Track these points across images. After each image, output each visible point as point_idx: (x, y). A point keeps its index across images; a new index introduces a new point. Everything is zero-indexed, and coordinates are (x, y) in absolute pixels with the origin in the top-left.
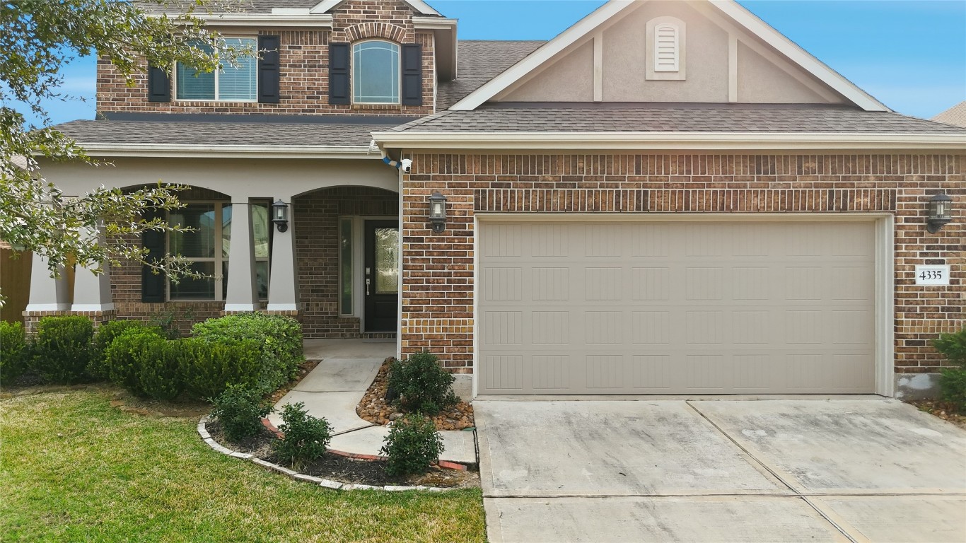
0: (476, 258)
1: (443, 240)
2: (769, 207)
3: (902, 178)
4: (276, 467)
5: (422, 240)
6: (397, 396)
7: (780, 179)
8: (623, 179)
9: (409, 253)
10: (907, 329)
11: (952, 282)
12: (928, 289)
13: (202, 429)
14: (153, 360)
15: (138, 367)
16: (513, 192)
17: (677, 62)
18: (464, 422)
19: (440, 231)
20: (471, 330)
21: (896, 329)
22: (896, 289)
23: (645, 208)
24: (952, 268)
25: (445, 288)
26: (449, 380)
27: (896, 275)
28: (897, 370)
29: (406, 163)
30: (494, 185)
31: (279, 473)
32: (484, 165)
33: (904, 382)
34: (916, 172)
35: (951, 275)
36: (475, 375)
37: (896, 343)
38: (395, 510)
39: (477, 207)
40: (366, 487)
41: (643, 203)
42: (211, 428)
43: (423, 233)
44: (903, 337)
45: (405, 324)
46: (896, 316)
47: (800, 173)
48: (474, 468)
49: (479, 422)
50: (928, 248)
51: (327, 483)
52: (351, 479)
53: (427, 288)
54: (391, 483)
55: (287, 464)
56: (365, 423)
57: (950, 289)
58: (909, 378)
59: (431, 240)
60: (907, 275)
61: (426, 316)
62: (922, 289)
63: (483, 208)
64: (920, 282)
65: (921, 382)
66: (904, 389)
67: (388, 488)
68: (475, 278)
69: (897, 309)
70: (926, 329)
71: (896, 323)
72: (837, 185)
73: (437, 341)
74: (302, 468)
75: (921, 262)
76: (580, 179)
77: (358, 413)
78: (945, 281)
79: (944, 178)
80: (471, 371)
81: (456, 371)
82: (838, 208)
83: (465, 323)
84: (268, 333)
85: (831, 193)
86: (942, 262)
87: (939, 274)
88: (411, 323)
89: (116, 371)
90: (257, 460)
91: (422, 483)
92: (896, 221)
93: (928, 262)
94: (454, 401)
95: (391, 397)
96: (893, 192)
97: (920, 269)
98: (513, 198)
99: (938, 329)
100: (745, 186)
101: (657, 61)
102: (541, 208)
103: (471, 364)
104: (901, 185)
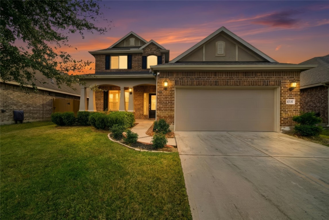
0: (175, 96)
1: (167, 92)
2: (248, 85)
3: (283, 77)
4: (124, 145)
5: (162, 92)
6: (155, 130)
7: (251, 78)
8: (211, 78)
9: (159, 96)
10: (284, 115)
11: (296, 103)
12: (289, 105)
13: (109, 136)
14: (99, 119)
15: (95, 121)
16: (184, 81)
17: (223, 52)
18: (172, 136)
19: (166, 90)
20: (174, 114)
21: (280, 115)
22: (281, 105)
23: (217, 85)
24: (296, 100)
25: (167, 104)
26: (168, 126)
27: (281, 102)
28: (281, 126)
29: (158, 73)
30: (180, 79)
31: (125, 146)
32: (177, 75)
33: (283, 128)
34: (286, 76)
35: (296, 102)
36: (175, 126)
37: (280, 119)
38: (155, 157)
39: (175, 84)
40: (147, 151)
41: (216, 84)
42: (111, 136)
43: (162, 91)
44: (283, 117)
45: (157, 113)
46: (280, 112)
47: (256, 76)
48: (176, 147)
49: (176, 136)
50: (289, 95)
51: (137, 149)
52: (143, 149)
53: (163, 104)
54: (153, 150)
55: (127, 144)
56: (148, 136)
57: (295, 105)
58: (284, 127)
59: (164, 92)
60: (284, 102)
61: (163, 111)
62: (287, 105)
63: (177, 84)
64: (287, 103)
65: (287, 129)
66: (282, 130)
67: (153, 151)
68: (175, 102)
69: (281, 110)
70: (289, 115)
71: (280, 114)
72: (266, 79)
73: (165, 117)
74: (131, 145)
75: (287, 98)
76: (201, 77)
77: (146, 133)
78: (294, 103)
79: (294, 77)
80: (174, 125)
81: (170, 124)
82: (266, 85)
83: (172, 113)
84: (126, 114)
85: (264, 81)
86: (293, 98)
87: (292, 101)
88: (159, 112)
89: (91, 122)
90: (120, 143)
91: (162, 150)
92: (281, 88)
93: (289, 98)
94: (170, 131)
95: (154, 130)
96: (280, 81)
97: (287, 100)
98: (184, 82)
99: (292, 116)
100: (242, 79)
101: (218, 52)
102: (191, 85)
103: (174, 123)
104: (282, 79)
